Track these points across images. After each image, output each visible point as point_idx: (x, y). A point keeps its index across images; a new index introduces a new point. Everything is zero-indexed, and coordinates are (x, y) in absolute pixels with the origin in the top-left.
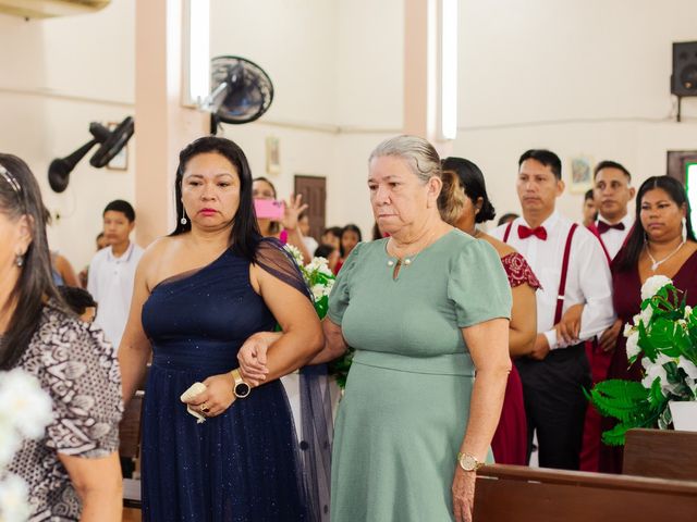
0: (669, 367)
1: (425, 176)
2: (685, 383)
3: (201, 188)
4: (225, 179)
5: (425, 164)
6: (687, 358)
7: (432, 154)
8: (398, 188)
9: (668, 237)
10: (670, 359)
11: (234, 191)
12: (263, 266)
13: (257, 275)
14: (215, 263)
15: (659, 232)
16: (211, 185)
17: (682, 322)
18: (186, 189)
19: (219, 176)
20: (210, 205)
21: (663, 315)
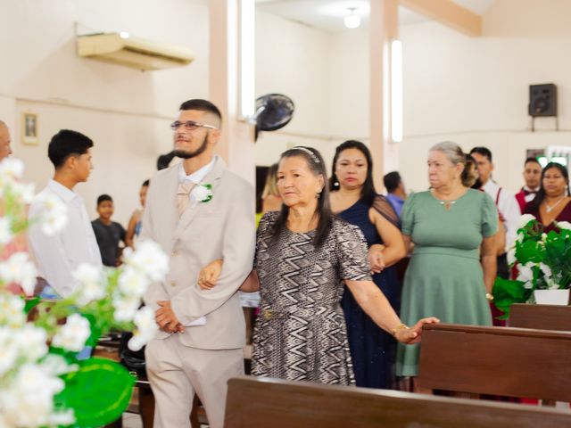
0: (534, 268)
1: (455, 162)
2: (543, 279)
3: (347, 167)
4: (360, 163)
5: (454, 156)
6: (545, 264)
7: (459, 152)
8: (441, 167)
9: (558, 194)
10: (535, 264)
11: (364, 169)
12: (376, 209)
13: (373, 214)
14: (353, 206)
15: (552, 191)
16: (352, 166)
17: (540, 242)
18: (339, 167)
19: (357, 161)
20: (352, 176)
21: (530, 238)
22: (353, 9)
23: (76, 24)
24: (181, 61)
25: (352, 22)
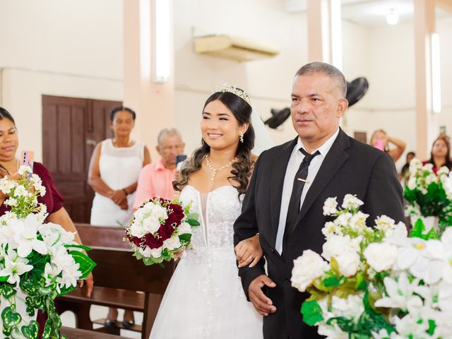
22: (392, 9)
23: (193, 29)
24: (270, 54)
25: (392, 20)
